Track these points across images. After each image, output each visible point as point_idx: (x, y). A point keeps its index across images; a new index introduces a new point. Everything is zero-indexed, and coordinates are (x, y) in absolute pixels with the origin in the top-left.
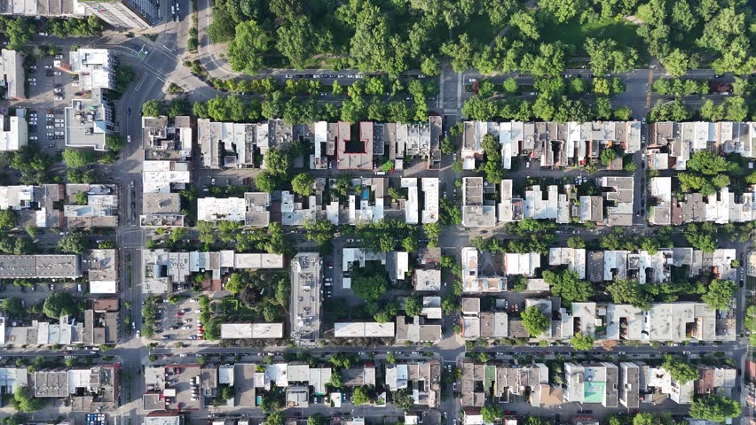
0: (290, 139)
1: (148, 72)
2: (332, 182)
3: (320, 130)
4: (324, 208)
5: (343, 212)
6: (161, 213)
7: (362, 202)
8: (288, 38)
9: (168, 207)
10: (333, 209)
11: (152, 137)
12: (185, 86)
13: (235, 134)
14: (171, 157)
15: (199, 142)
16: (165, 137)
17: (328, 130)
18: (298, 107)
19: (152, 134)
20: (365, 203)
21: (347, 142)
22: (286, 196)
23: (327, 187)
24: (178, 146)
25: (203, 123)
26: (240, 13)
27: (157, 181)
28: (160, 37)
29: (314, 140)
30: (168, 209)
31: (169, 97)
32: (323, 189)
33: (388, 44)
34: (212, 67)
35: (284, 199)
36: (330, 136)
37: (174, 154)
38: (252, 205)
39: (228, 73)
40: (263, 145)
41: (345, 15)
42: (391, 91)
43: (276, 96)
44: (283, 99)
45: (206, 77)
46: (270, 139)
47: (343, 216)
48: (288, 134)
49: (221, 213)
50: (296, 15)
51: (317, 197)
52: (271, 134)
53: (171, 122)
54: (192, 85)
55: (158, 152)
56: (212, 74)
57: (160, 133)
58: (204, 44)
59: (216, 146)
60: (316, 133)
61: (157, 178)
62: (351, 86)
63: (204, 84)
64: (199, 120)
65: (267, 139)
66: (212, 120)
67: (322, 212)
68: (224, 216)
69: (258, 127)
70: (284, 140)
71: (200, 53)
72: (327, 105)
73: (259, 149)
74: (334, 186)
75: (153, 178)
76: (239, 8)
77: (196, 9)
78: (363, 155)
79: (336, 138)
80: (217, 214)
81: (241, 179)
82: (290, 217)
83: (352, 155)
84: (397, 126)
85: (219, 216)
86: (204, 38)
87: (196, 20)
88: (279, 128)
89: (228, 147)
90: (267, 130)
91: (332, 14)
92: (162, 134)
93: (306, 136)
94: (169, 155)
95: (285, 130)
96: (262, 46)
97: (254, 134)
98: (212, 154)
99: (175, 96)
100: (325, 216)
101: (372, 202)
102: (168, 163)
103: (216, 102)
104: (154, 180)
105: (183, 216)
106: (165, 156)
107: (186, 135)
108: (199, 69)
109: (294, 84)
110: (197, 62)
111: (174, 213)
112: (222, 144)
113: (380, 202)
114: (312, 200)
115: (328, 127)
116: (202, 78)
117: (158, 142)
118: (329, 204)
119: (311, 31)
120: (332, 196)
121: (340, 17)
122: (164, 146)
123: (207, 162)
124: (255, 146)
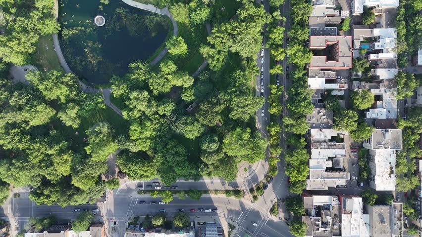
0: (323, 111)
1: (260, 232)
2: (357, 75)
3: (316, 83)
4: (381, 81)
5: (385, 65)
6: (390, 222)
7: (376, 48)
8: (241, 109)
9: (385, 217)
10: (383, 73)
11: (321, 229)
12: (272, 202)
13: (319, 157)
14: (337, 213)
15: (326, 189)
16: (320, 218)
17: (314, 77)
18: (300, 101)
19: (318, 229)
20: (377, 46)
21: (328, 59)
22: (370, 115)
23: (360, 80)
24: (327, 208)
25: (310, 185)
26: (218, 151)
27: (359, 225)
28: (231, 222)
29: (321, 90)
30: (387, 216)
31: (282, 215)
32: (363, 83)
33: (245, 19)
34: (255, 179)
35: (374, 116)
36: (320, 75)
37: (335, 211)
38: (383, 143)
39: (260, 164)
40: (328, 133)
41: (218, 60)
42: (282, 21)
43: (288, 121)
44: (292, 115)
45: (264, 183)
46: (323, 128)
47: (390, 65)
48: (319, 112)
49: (389, 171)
50: (218, 102)
51: (371, 88)
52: (320, 127)
53: (308, 213)
54: (270, 196)
55: (334, 224)
56: (261, 178)
57: (317, 223)
58: (235, 185)
59: (330, 174)
60: (318, 88)
61: (356, 226)
62: (276, 57)
63: (270, 186)
64: (308, 189)
65: (324, 130)
66: (308, 178)
67: (386, 83)
68: (391, 168)
69: (314, 138)
70: (324, 115)
71: (244, 188)
72: (296, 77)
73: (332, 137)
74: (360, 74)
75: (356, 228)
76: (213, 152)
77: (206, 192)
78: (340, 44)
79: (322, 70)
80: (390, 174)
81: (352, 154)
82: (389, 111)
83: (340, 54)
84: (312, 15)
85: (392, 172)
86: (231, 185)
87: (216, 191)
88: (314, 120)
89: (330, 164)
90: (316, 130)
91: (215, 72)
92: (318, 220)
93: (318, 97)
94: (336, 215)
95: (316, 115)
96: (247, 132)
97: (320, 142)
98: (336, 178)
99: (280, 210)
100: (389, 80)
101: (376, 39)
102: (344, 216)
103: (294, 174)
104: (358, 228)
105: (393, 203)
106: (338, 218)
107: (319, 200)
108: (258, 189)
109: (275, 107)
110: (252, 190)
111: (390, 211)
112: (328, 169)
113: (377, 32)
114: (375, 92)
115: (312, 77)
116: (265, 187)
117: (325, 224)
118: (378, 76)
119: (234, 89)
120: (370, 74)
121: (220, 64)
122: (329, 219)
123: (342, 182)
124: (330, 141)
